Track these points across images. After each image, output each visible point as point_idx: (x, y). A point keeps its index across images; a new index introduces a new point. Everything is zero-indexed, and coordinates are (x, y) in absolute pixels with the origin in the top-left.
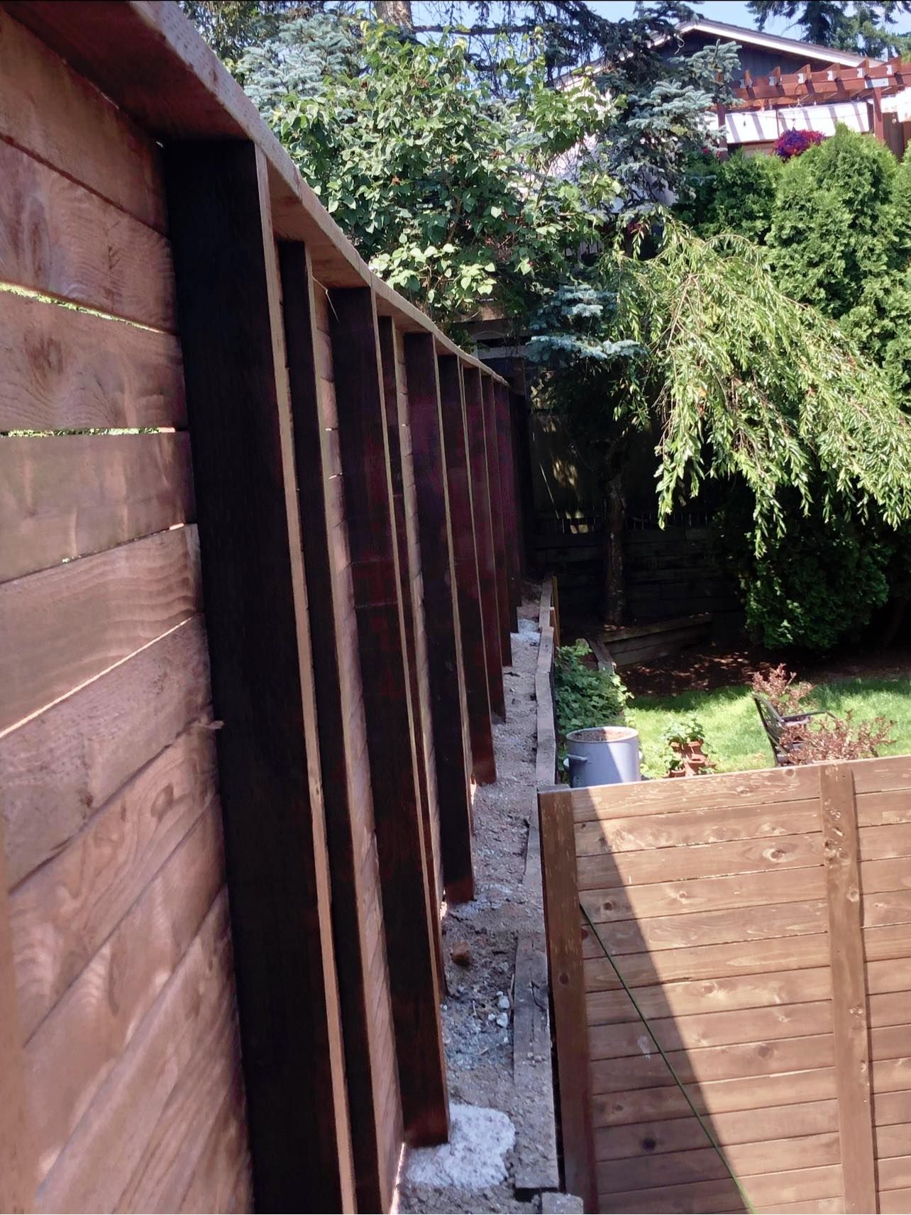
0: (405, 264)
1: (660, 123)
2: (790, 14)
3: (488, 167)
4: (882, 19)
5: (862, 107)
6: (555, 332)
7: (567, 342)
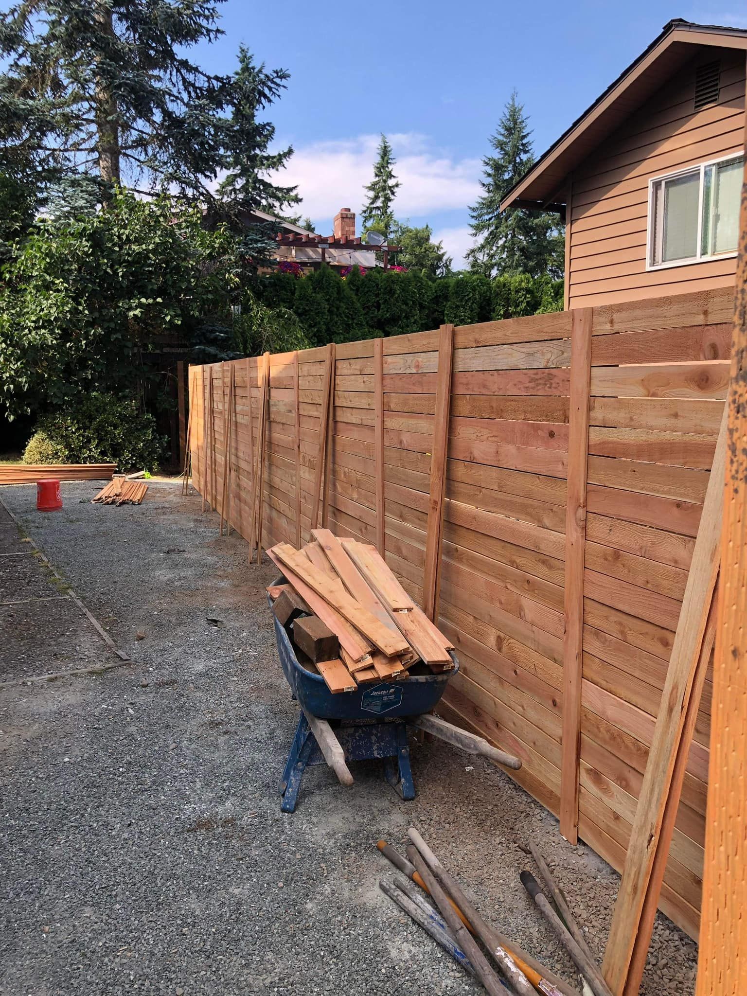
4: (278, 208)
6: (204, 344)
7: (212, 350)
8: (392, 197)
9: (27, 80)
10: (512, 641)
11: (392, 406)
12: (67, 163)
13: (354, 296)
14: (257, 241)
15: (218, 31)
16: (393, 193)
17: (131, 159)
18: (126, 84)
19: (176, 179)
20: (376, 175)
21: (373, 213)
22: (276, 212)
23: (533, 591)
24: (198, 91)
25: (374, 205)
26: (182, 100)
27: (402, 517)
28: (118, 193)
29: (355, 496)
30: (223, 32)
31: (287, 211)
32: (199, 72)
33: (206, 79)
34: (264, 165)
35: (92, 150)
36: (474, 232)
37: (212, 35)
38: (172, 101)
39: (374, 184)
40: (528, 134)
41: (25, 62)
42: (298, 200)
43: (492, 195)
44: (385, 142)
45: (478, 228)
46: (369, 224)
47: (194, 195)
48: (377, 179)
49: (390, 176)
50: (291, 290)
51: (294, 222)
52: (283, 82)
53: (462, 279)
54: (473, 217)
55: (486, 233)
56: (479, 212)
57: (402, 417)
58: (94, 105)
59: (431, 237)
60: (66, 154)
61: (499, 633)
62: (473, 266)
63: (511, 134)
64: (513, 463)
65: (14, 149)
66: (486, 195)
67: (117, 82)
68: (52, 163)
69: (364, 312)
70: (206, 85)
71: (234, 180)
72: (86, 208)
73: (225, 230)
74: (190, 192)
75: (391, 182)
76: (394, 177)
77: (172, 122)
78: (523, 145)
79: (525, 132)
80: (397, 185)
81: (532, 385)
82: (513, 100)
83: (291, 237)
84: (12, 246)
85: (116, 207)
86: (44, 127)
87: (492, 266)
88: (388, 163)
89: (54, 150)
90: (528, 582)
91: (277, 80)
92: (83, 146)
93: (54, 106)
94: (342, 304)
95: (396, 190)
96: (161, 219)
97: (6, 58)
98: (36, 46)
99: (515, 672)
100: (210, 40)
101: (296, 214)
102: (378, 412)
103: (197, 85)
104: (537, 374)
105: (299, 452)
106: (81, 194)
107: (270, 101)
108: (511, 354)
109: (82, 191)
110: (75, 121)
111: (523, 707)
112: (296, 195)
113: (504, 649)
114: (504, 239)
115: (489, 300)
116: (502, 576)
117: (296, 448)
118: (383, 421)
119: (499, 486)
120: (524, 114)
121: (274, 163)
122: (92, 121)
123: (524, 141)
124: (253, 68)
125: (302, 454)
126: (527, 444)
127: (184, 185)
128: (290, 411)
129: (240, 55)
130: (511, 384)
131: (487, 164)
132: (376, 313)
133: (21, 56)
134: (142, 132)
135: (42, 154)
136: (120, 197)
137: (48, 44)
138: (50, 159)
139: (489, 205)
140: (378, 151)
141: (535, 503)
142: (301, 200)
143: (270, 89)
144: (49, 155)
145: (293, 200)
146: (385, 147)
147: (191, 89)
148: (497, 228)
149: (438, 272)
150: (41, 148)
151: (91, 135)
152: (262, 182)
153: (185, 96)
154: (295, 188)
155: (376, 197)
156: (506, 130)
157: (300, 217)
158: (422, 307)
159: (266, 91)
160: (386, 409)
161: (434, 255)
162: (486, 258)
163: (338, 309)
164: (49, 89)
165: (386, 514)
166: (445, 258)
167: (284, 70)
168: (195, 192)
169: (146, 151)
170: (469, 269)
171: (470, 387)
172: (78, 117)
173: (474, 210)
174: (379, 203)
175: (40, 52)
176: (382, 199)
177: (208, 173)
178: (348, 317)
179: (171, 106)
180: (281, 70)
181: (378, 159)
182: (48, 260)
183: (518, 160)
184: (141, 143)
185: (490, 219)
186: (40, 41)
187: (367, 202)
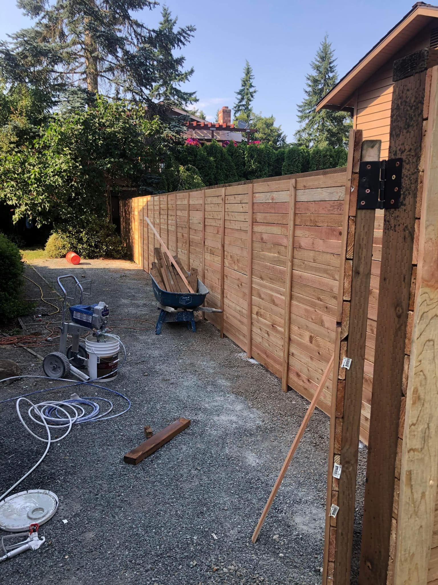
4: (184, 105)
6: (146, 186)
7: (150, 189)
8: (252, 99)
9: (45, 32)
10: (317, 338)
11: (258, 220)
12: (69, 80)
13: (230, 158)
14: (175, 126)
15: (155, 3)
16: (252, 96)
17: (105, 78)
18: (103, 35)
19: (130, 90)
20: (243, 86)
21: (240, 108)
22: (183, 107)
23: (329, 312)
24: (143, 38)
25: (241, 104)
26: (134, 44)
27: (261, 278)
28: (98, 98)
29: (236, 268)
30: (159, 4)
31: (190, 107)
32: (144, 27)
33: (147, 31)
34: (176, 79)
35: (83, 73)
36: (300, 120)
37: (152, 5)
38: (128, 44)
39: (242, 91)
40: (334, 61)
41: (45, 21)
42: (196, 100)
43: (311, 97)
44: (248, 65)
45: (302, 118)
46: (238, 115)
47: (140, 99)
48: (243, 88)
49: (251, 86)
50: (194, 155)
51: (194, 113)
52: (192, 33)
53: (292, 149)
54: (299, 111)
55: (307, 121)
56: (303, 108)
57: (263, 225)
58: (84, 46)
59: (274, 123)
60: (68, 75)
61: (311, 334)
62: (299, 141)
63: (323, 60)
64: (321, 249)
65: (39, 71)
66: (307, 98)
67: (98, 34)
68: (60, 81)
69: (236, 168)
70: (148, 35)
71: (158, 88)
72: (81, 107)
73: (158, 120)
74: (138, 98)
75: (251, 90)
76: (253, 86)
77: (129, 57)
78: (330, 67)
79: (332, 59)
80: (255, 92)
81: (332, 208)
82: (325, 39)
83: (195, 124)
84: (39, 129)
85: (97, 107)
86: (56, 59)
87: (310, 141)
88: (250, 78)
89: (61, 73)
90: (327, 308)
91: (189, 32)
92: (77, 71)
93: (62, 48)
94: (223, 163)
95: (254, 94)
96: (122, 114)
97: (34, 19)
98: (51, 12)
99: (319, 353)
100: (151, 9)
101: (195, 108)
102: (250, 222)
103: (142, 34)
104: (334, 203)
105: (205, 245)
106: (78, 99)
107: (184, 44)
108: (322, 193)
109: (78, 97)
110: (74, 56)
111: (322, 370)
112: (195, 98)
113: (313, 342)
114: (318, 124)
115: (308, 161)
116: (313, 305)
117: (203, 243)
118: (252, 228)
119: (314, 260)
120: (332, 48)
121: (183, 78)
122: (83, 56)
123: (331, 65)
124: (171, 20)
125: (206, 247)
126: (328, 239)
127: (134, 94)
128: (200, 223)
129: (163, 12)
130: (321, 208)
131: (309, 79)
132: (243, 168)
133: (43, 18)
134: (111, 62)
135: (54, 75)
136: (99, 101)
137: (58, 11)
138: (59, 78)
139: (309, 104)
140: (244, 71)
141: (332, 268)
142: (198, 100)
143: (184, 37)
144: (59, 76)
145: (193, 100)
146: (248, 69)
147: (139, 37)
148: (313, 118)
149: (278, 143)
150: (54, 72)
151: (82, 64)
152: (175, 89)
153: (135, 41)
154: (194, 93)
155: (243, 99)
156: (321, 58)
157: (197, 111)
158: (269, 165)
159: (182, 38)
160: (254, 222)
161: (276, 134)
162: (307, 135)
163: (221, 166)
164: (57, 37)
165: (253, 277)
166: (282, 136)
167: (193, 26)
168: (141, 98)
169: (114, 74)
170: (296, 142)
171: (301, 210)
172: (75, 54)
173: (300, 107)
174: (244, 103)
175: (54, 16)
176: (245, 100)
177: (148, 87)
178: (226, 170)
179: (128, 47)
180: (191, 26)
181: (244, 76)
182: (60, 137)
183: (327, 77)
184: (110, 69)
185: (310, 112)
186: (54, 9)
187: (237, 102)
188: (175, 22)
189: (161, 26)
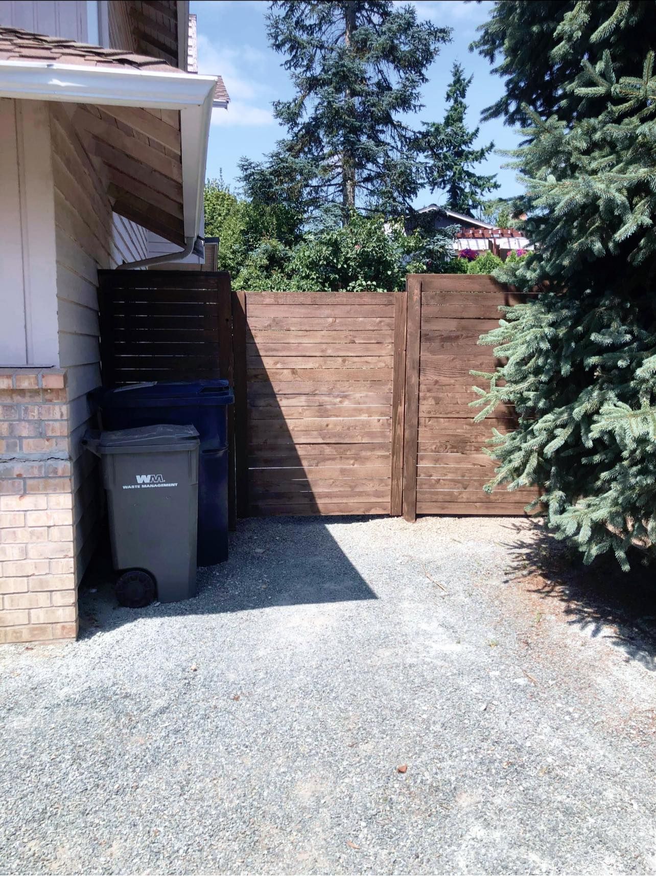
0: (359, 285)
1: (436, 248)
2: (444, 188)
3: (389, 258)
4: (479, 194)
5: (487, 241)
12: (323, 194)
14: (440, 240)
17: (363, 189)
30: (424, 106)
32: (409, 129)
33: (412, 133)
34: (469, 159)
35: (338, 185)
37: (417, 108)
42: (496, 186)
60: (323, 188)
68: (314, 195)
70: (413, 136)
72: (334, 226)
73: (418, 235)
89: (316, 186)
92: (332, 182)
93: (317, 160)
97: (290, 133)
98: (309, 124)
103: (407, 136)
109: (332, 215)
110: (330, 169)
112: (496, 182)
121: (478, 157)
122: (339, 166)
124: (464, 80)
129: (453, 70)
133: (300, 131)
134: (371, 171)
135: (308, 190)
136: (353, 217)
137: (316, 121)
138: (313, 192)
142: (499, 186)
144: (313, 190)
145: (492, 187)
147: (403, 139)
150: (308, 186)
151: (337, 175)
152: (467, 172)
153: (399, 145)
154: (495, 176)
169: (373, 183)
184: (370, 178)
188: (469, 82)
189: (450, 88)
